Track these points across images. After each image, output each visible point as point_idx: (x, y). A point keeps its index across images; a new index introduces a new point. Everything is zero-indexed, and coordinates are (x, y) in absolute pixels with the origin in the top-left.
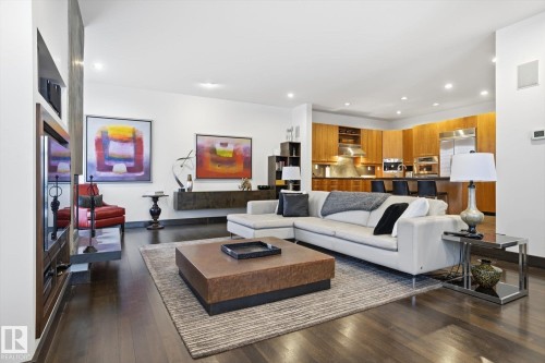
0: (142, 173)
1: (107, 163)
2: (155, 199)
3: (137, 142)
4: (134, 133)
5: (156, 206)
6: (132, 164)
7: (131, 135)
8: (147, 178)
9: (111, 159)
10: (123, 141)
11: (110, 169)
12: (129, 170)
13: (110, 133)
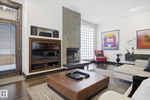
0: (116, 47)
1: (106, 45)
2: (118, 55)
3: (114, 37)
4: (113, 35)
5: (118, 58)
6: (113, 44)
7: (112, 36)
8: (117, 49)
9: (107, 43)
10: (110, 38)
11: (107, 46)
12: (112, 46)
13: (107, 36)
